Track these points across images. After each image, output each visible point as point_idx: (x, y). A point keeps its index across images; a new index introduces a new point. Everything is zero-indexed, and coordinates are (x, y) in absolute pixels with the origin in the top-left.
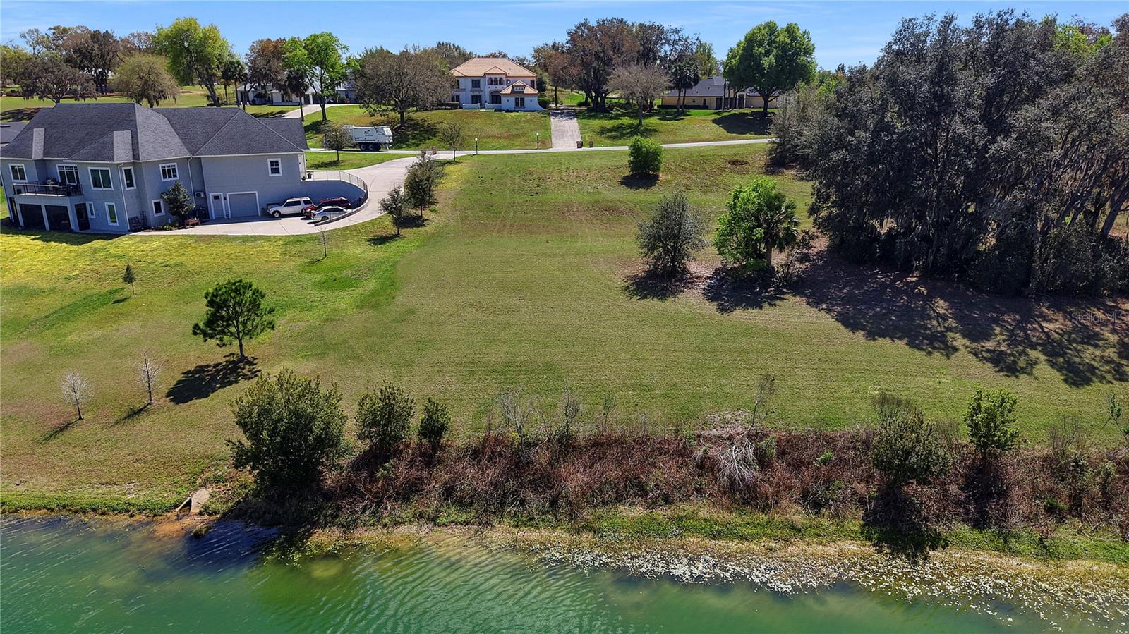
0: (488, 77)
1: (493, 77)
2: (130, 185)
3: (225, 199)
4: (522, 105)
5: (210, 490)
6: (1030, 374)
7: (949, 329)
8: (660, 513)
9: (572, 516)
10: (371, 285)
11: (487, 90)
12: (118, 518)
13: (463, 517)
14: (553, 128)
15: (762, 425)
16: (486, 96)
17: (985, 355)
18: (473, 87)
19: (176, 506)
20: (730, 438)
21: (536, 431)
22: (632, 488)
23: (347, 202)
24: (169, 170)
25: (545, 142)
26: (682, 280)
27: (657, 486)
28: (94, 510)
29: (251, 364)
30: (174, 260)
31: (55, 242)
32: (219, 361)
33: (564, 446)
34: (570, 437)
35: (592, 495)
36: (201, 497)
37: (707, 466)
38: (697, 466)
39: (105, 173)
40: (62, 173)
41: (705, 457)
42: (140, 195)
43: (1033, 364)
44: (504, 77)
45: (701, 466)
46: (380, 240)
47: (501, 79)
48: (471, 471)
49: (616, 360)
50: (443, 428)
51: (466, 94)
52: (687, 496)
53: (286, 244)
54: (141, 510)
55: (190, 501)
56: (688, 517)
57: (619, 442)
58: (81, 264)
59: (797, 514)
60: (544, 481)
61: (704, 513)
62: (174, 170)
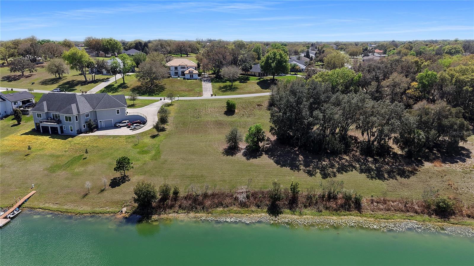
0: (180, 66)
1: (182, 66)
2: (77, 120)
3: (103, 122)
4: (193, 77)
5: (126, 208)
6: (315, 176)
7: (300, 164)
8: (226, 209)
9: (207, 211)
10: (153, 152)
11: (180, 71)
12: (107, 215)
13: (184, 212)
14: (203, 87)
15: (249, 189)
16: (180, 73)
17: (306, 171)
18: (175, 69)
19: (119, 212)
20: (242, 192)
21: (199, 192)
22: (220, 204)
23: (141, 122)
24: (87, 115)
25: (200, 94)
26: (237, 150)
27: (225, 204)
28: (101, 213)
29: (127, 177)
30: (95, 145)
31: (56, 139)
32: (119, 176)
33: (205, 196)
34: (207, 194)
35: (211, 206)
36: (124, 210)
37: (236, 199)
38: (234, 199)
39: (70, 118)
40: (53, 116)
41: (236, 197)
42: (80, 123)
43: (316, 173)
44: (186, 66)
45: (235, 199)
46: (154, 137)
47: (185, 67)
48: (185, 202)
49: (218, 174)
50: (178, 192)
51: (173, 72)
52: (231, 206)
53: (126, 139)
54: (112, 213)
55: (122, 211)
56: (231, 210)
57: (217, 194)
58: (68, 146)
59: (254, 208)
60: (201, 203)
61: (235, 209)
62: (89, 114)
